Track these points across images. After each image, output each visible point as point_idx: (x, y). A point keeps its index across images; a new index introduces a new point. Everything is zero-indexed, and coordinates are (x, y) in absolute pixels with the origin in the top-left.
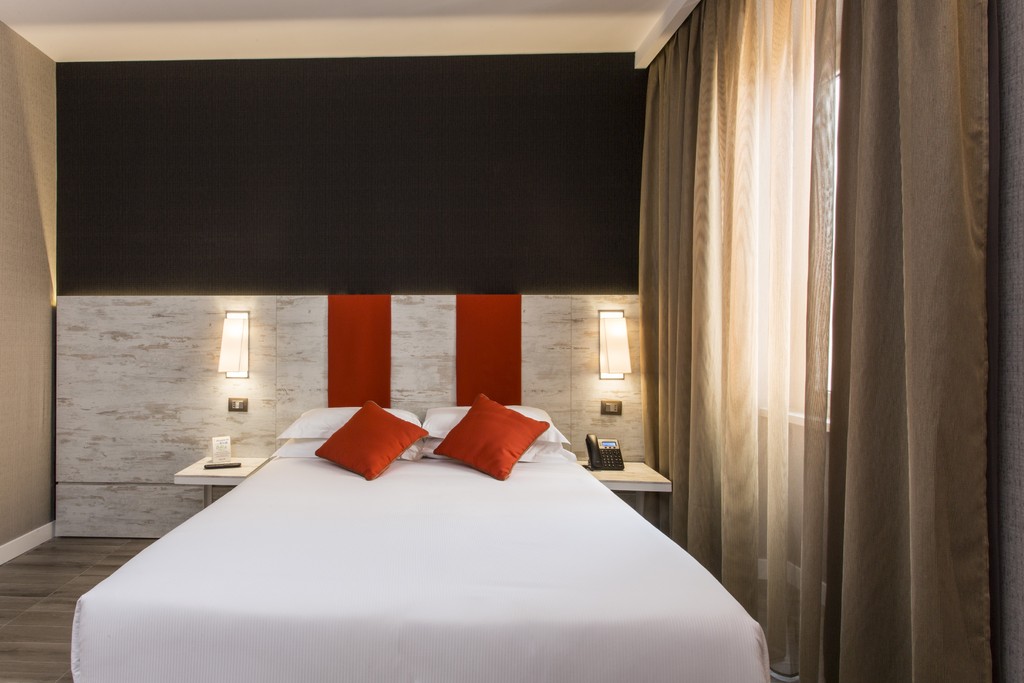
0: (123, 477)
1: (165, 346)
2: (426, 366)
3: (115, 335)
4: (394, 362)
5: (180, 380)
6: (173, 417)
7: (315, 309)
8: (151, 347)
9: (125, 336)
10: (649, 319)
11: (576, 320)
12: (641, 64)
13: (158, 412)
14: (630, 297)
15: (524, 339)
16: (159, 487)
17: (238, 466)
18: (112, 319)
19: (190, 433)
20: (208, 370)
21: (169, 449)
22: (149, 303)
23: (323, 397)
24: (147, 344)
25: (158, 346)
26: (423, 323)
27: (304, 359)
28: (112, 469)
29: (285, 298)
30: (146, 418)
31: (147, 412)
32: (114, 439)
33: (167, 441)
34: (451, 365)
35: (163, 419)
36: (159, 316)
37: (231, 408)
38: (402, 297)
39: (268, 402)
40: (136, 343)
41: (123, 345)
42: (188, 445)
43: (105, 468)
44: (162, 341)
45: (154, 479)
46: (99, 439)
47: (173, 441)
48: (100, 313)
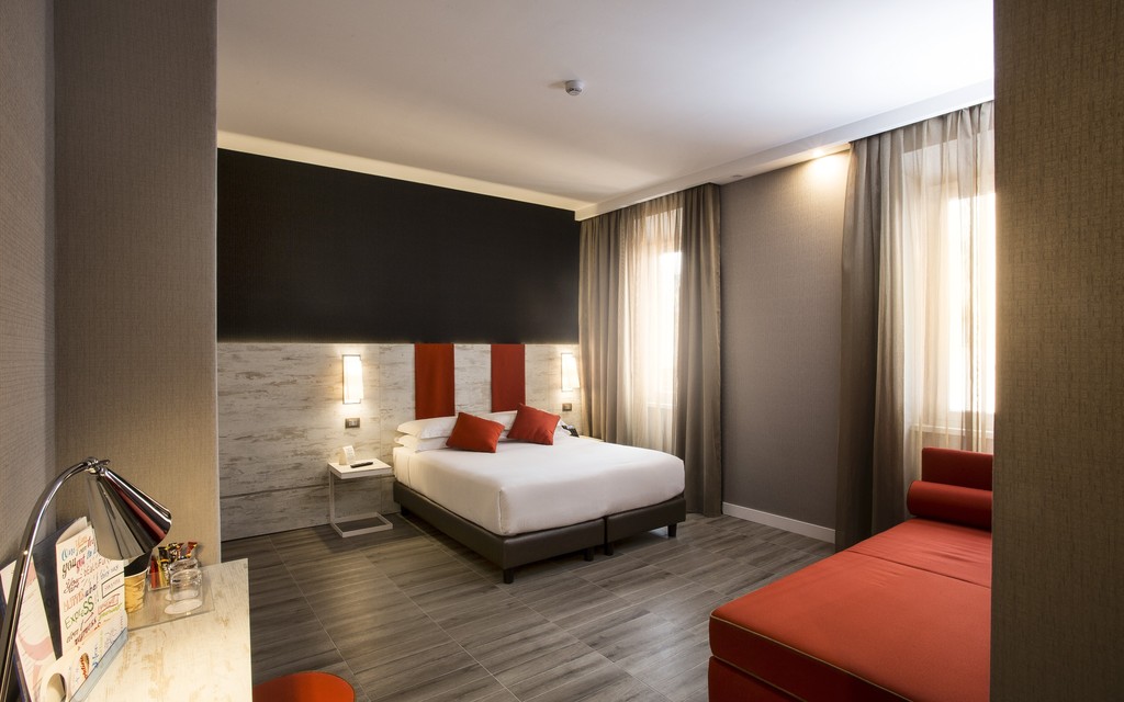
0: (259, 488)
1: (294, 382)
2: (474, 389)
3: (249, 375)
4: (456, 387)
5: (307, 407)
6: (301, 436)
7: (406, 352)
8: (282, 383)
9: (259, 375)
10: (586, 357)
11: (550, 359)
12: (578, 219)
13: (289, 434)
14: (575, 346)
15: (526, 371)
16: (290, 491)
17: (371, 464)
18: (246, 362)
19: (315, 447)
20: (329, 399)
21: (298, 461)
22: (280, 349)
23: (412, 413)
24: (278, 381)
25: (288, 383)
26: (473, 362)
27: (400, 388)
28: (249, 483)
29: (385, 345)
30: (278, 439)
31: (279, 434)
32: (250, 459)
33: (297, 455)
34: (488, 387)
35: (293, 438)
36: (288, 359)
37: (348, 425)
38: (460, 345)
39: (374, 419)
40: (270, 380)
41: (257, 382)
42: (314, 456)
43: (243, 482)
44: (291, 379)
45: (286, 486)
46: (236, 460)
47: (302, 454)
48: (235, 357)
